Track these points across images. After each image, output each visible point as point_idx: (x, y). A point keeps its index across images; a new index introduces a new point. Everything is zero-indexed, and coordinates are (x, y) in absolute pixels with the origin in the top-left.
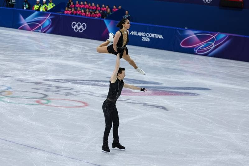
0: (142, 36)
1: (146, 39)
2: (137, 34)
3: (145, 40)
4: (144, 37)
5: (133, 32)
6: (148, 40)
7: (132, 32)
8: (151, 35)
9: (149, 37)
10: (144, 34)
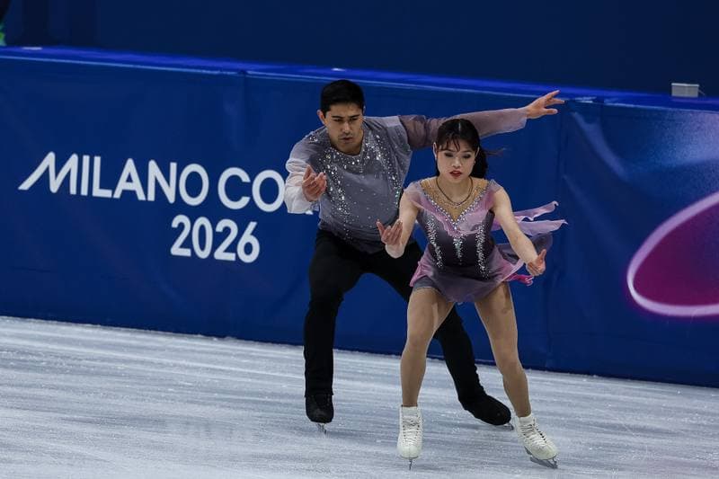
0: (164, 209)
1: (219, 238)
2: (109, 180)
3: (203, 254)
4: (193, 213)
5: (59, 165)
6: (248, 247)
7: (50, 159)
8: (270, 191)
9: (251, 212)
10: (194, 185)
